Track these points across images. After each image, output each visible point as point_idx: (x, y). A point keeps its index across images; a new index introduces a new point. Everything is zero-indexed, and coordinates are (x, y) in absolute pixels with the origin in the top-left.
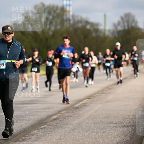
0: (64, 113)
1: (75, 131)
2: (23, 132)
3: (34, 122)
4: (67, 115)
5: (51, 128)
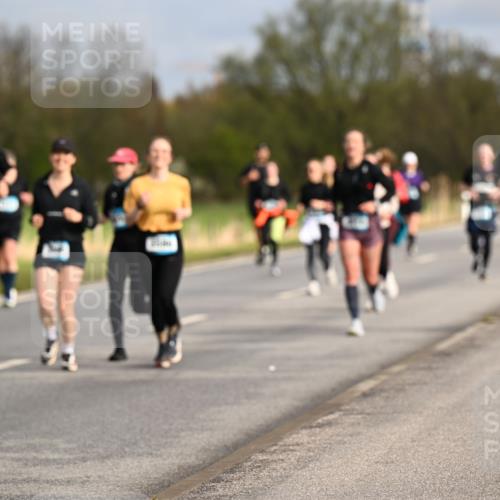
0: (399, 373)
1: (439, 434)
2: (257, 436)
3: (296, 403)
4: (408, 377)
5: (353, 424)
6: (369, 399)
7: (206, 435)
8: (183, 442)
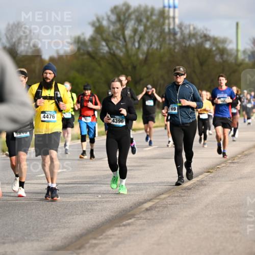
0: (165, 198)
1: (185, 229)
3: (112, 214)
4: (169, 201)
5: (141, 225)
6: (150, 212)
7: (66, 230)
8: (54, 234)
